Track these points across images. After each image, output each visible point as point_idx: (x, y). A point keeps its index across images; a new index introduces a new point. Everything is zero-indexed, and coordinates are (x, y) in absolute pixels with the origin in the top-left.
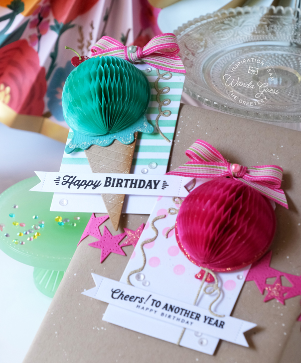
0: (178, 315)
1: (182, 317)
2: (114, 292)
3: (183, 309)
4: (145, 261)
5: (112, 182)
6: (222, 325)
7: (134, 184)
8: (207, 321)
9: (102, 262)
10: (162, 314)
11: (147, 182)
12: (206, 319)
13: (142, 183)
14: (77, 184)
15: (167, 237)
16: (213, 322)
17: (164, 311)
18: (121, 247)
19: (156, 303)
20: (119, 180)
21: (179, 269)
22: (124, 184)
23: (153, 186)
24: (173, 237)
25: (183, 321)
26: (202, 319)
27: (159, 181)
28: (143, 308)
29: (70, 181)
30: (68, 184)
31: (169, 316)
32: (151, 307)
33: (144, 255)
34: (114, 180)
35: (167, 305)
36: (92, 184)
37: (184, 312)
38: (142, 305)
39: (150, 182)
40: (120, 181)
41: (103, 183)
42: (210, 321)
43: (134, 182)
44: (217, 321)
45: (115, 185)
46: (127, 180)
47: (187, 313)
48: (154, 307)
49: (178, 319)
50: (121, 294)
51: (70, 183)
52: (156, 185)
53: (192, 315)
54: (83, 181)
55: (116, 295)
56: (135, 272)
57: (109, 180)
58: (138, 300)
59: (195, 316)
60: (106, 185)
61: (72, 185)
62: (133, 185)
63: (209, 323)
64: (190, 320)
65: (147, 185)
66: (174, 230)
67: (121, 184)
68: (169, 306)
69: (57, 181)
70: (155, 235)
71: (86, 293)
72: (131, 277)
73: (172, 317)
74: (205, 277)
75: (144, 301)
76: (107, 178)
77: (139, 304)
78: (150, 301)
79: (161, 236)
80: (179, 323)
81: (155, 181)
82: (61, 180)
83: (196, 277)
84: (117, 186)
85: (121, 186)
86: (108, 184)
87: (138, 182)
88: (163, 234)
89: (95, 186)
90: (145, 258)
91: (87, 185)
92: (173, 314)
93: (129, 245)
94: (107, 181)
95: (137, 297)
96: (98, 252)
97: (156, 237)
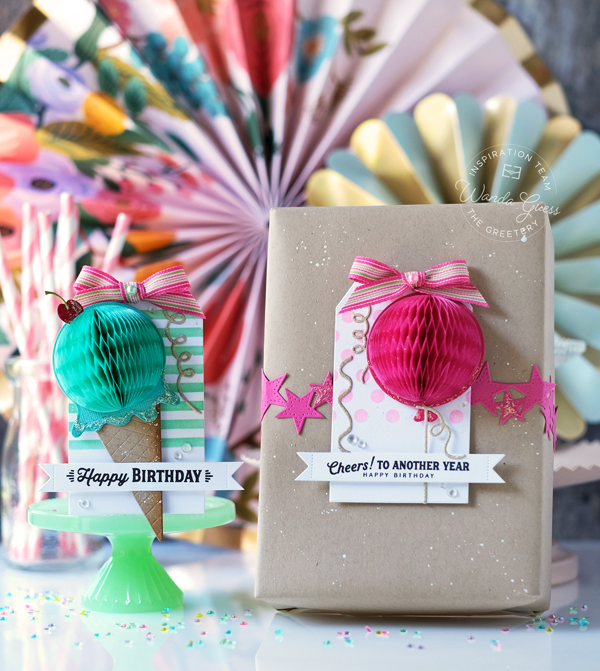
0: (413, 471)
1: (418, 472)
2: (331, 467)
3: (416, 462)
4: (350, 417)
5: (141, 475)
6: (466, 467)
7: (170, 476)
8: (448, 467)
9: (301, 432)
10: (396, 475)
11: (185, 473)
12: (446, 466)
13: (180, 474)
14: (98, 480)
15: (364, 381)
16: (455, 466)
17: (396, 470)
18: (315, 409)
19: (384, 464)
20: (149, 472)
21: (392, 416)
22: (157, 477)
23: (194, 478)
24: (370, 379)
25: (421, 476)
26: (441, 466)
27: (200, 471)
28: (371, 475)
29: (88, 476)
30: (86, 480)
31: (404, 475)
32: (379, 471)
33: (346, 411)
34: (144, 471)
35: (396, 462)
36: (116, 479)
37: (418, 465)
38: (368, 471)
39: (189, 472)
40: (152, 474)
41: (130, 476)
42: (451, 466)
43: (169, 473)
44: (459, 463)
45: (146, 479)
46: (160, 472)
47: (423, 465)
48: (383, 470)
49: (416, 475)
50: (340, 466)
51: (89, 479)
52: (197, 477)
53: (429, 466)
54: (105, 475)
55: (335, 470)
56: (345, 434)
57: (137, 472)
58: (361, 467)
59: (432, 466)
60: (134, 480)
61: (91, 481)
62: (169, 479)
63: (451, 469)
64: (429, 472)
65: (187, 478)
66: (369, 371)
67: (153, 477)
68: (399, 463)
69: (71, 476)
70: (349, 384)
71: (300, 478)
72: (342, 442)
73: (408, 475)
74: (426, 417)
75: (369, 466)
76: (134, 470)
77: (365, 472)
78: (376, 464)
79: (358, 384)
80: (418, 479)
81: (195, 472)
82: (76, 476)
83: (416, 420)
84: (149, 481)
85: (154, 481)
86: (137, 478)
87: (175, 473)
88: (358, 380)
89: (122, 482)
90: (349, 414)
91: (111, 480)
92: (407, 471)
93: (323, 403)
94: (134, 475)
95: (360, 465)
96: (291, 422)
97: (351, 387)
